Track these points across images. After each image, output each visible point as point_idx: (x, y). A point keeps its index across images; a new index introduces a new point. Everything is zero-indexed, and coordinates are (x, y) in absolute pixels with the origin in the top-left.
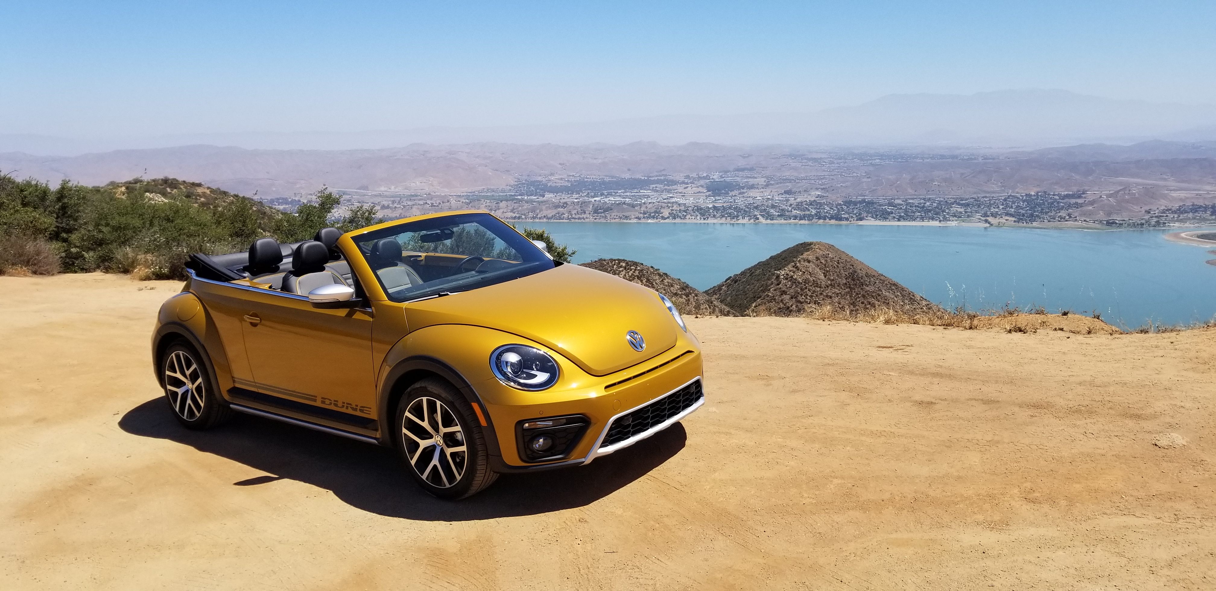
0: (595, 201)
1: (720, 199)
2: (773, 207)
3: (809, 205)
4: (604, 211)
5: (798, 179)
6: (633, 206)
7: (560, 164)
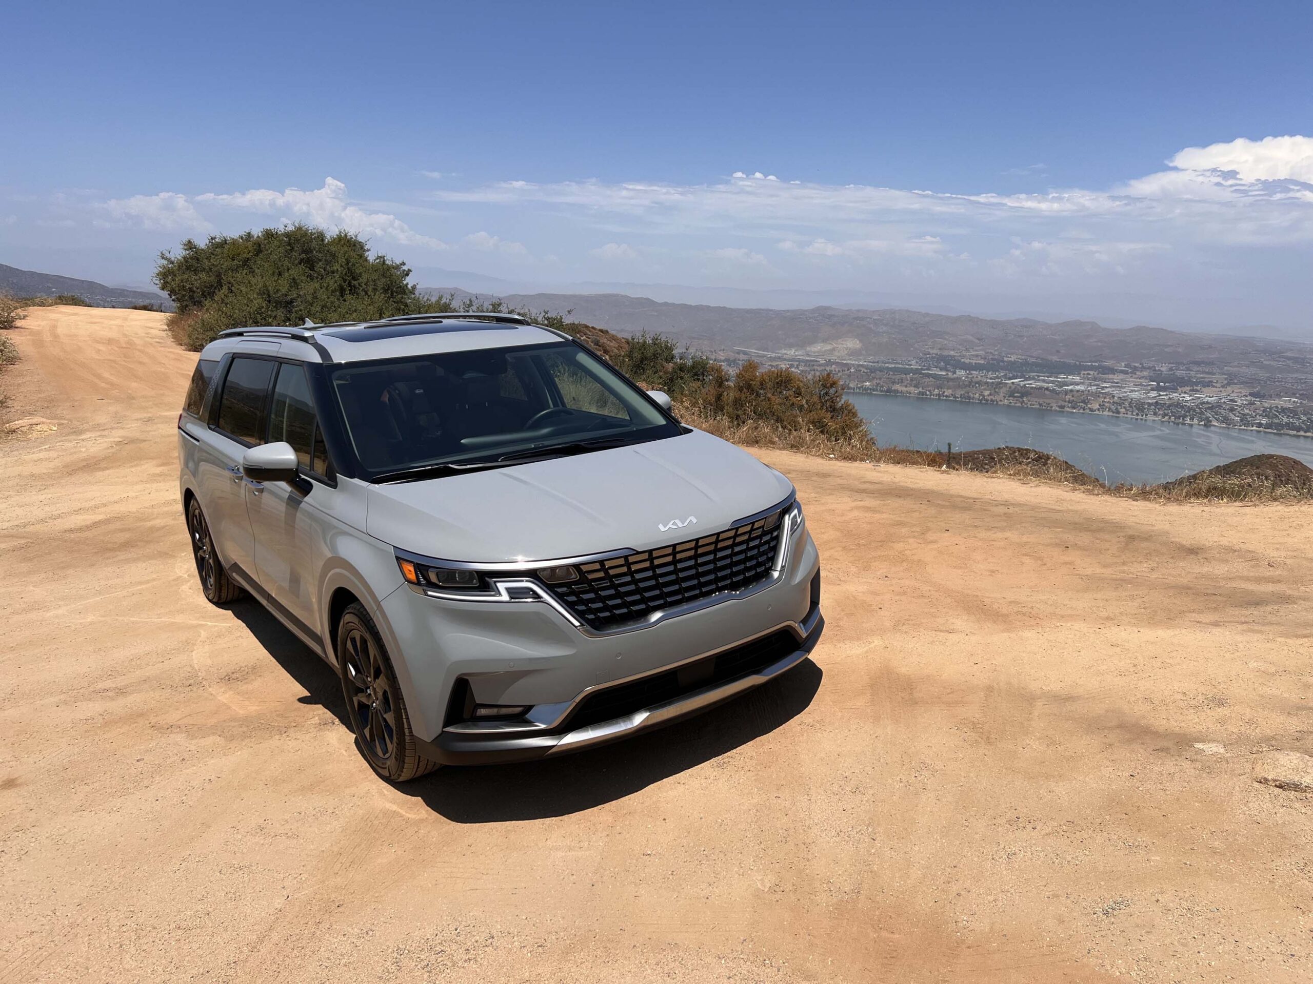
0: (1013, 383)
1: (1166, 395)
2: (1232, 410)
3: (1280, 413)
4: (1022, 397)
5: (1270, 380)
6: (1058, 393)
7: (978, 339)
